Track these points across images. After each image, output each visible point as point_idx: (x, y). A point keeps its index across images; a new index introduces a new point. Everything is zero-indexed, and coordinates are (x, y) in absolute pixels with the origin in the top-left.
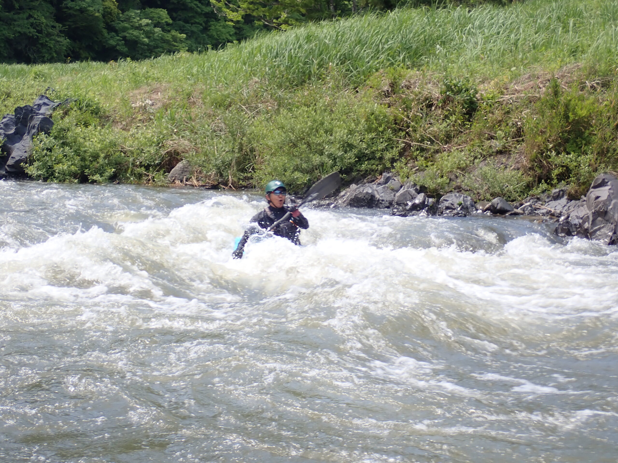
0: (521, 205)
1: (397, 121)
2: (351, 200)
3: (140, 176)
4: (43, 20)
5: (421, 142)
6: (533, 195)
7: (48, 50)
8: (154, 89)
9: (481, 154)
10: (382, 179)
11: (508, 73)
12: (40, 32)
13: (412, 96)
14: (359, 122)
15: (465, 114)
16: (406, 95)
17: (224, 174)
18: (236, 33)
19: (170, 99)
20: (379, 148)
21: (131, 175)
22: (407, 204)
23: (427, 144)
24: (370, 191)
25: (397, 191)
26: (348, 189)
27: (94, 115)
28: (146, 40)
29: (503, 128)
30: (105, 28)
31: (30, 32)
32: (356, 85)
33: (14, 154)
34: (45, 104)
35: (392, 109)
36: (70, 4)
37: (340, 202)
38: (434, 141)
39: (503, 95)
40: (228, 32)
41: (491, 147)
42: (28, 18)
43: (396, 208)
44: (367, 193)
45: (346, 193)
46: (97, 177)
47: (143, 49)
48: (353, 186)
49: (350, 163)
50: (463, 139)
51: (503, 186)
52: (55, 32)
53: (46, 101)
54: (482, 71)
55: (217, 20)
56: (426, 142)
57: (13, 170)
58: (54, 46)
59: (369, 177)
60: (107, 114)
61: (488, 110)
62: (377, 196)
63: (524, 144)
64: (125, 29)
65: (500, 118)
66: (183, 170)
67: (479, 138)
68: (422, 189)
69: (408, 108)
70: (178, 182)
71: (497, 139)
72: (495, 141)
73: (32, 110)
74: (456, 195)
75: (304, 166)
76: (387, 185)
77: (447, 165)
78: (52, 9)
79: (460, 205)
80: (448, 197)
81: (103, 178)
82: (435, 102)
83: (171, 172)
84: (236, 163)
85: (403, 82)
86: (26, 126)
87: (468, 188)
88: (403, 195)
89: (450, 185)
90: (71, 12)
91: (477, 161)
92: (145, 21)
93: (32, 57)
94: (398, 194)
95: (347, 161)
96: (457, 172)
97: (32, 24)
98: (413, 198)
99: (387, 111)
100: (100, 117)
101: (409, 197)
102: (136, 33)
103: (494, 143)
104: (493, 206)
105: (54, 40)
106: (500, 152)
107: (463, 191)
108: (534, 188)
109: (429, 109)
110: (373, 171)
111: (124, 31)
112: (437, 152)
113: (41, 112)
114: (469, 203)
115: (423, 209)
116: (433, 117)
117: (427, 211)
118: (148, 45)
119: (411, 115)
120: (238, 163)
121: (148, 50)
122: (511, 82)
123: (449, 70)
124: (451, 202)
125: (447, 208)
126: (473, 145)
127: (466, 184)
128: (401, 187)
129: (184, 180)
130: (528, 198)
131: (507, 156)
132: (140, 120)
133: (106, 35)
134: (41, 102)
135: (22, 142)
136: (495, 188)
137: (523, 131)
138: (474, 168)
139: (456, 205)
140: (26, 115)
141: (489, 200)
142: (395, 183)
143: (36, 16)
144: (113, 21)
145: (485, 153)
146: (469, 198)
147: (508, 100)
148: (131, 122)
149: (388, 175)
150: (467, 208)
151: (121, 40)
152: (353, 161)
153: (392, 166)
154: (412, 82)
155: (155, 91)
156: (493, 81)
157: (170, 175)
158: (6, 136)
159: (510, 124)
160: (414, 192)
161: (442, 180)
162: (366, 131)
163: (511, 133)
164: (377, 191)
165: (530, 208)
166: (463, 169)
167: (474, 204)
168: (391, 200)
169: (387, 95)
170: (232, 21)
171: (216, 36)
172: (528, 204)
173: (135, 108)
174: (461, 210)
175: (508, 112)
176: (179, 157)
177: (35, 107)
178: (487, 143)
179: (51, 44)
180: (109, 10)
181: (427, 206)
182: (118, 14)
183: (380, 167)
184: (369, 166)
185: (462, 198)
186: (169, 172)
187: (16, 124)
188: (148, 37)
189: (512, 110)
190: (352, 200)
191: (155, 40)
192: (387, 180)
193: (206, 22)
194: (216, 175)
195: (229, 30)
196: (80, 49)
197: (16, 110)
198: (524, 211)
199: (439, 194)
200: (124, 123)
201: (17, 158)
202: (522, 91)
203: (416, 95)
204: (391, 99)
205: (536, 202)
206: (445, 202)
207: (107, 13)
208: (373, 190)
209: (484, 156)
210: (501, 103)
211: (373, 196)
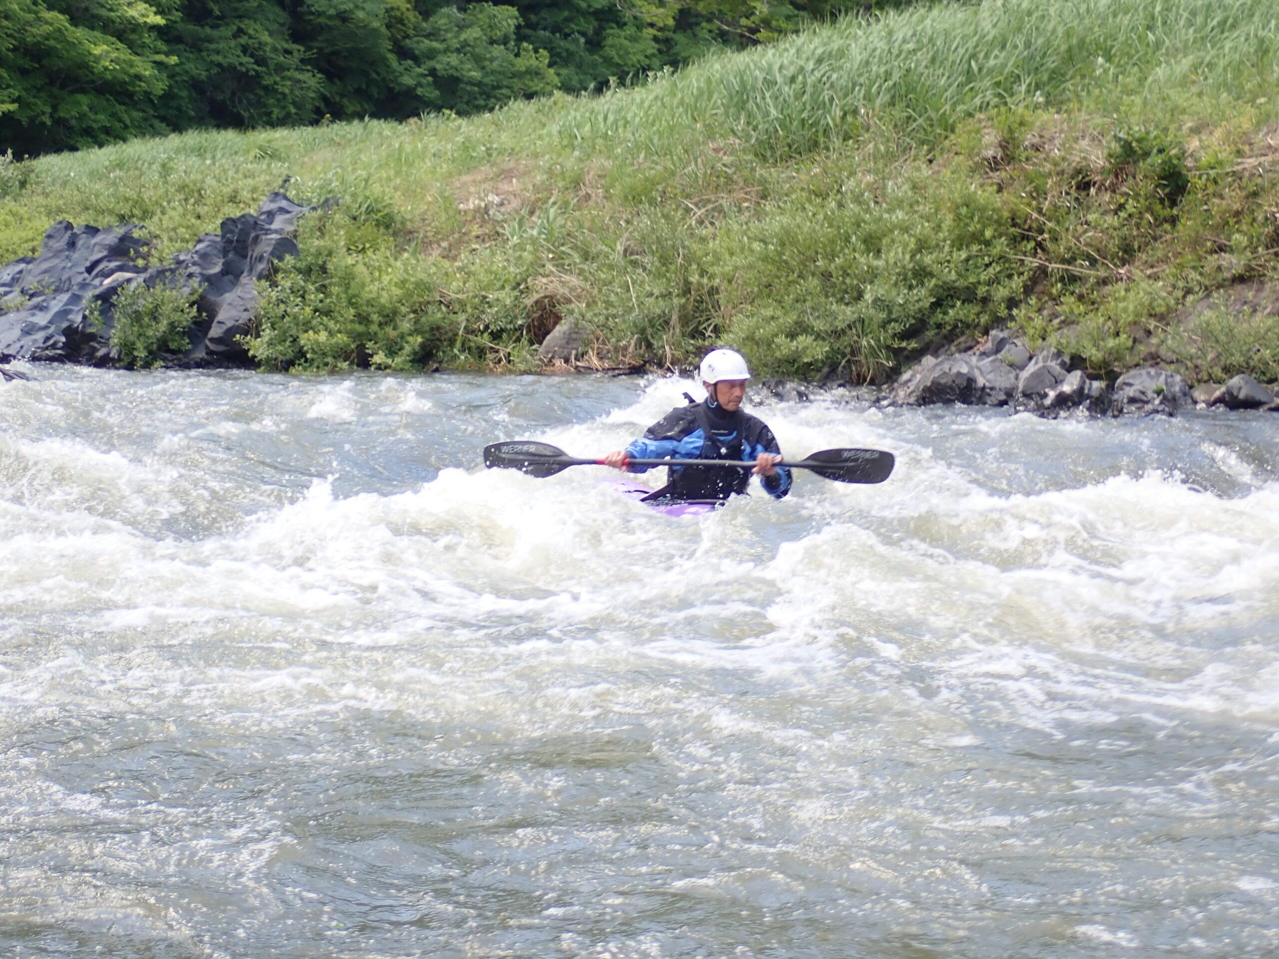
1: (1018, 221)
2: (924, 390)
3: (481, 352)
4: (266, 38)
5: (1069, 263)
7: (278, 100)
8: (504, 171)
9: (1200, 284)
10: (987, 344)
11: (1250, 110)
12: (261, 62)
13: (1048, 167)
15: (1161, 199)
16: (1035, 164)
17: (656, 344)
18: (659, 52)
19: (536, 189)
20: (983, 278)
21: (463, 350)
22: (1046, 395)
23: (1081, 268)
24: (965, 370)
25: (1022, 368)
26: (917, 368)
27: (382, 230)
28: (475, 74)
29: (1245, 228)
30: (392, 52)
31: (241, 64)
32: (925, 148)
33: (220, 317)
34: (282, 210)
35: (1006, 195)
37: (901, 393)
38: (1096, 260)
39: (1242, 157)
40: (643, 51)
41: (1219, 268)
42: (235, 36)
43: (1022, 404)
44: (959, 374)
45: (913, 376)
47: (470, 93)
48: (928, 360)
49: (920, 310)
50: (1160, 254)
51: (1249, 350)
52: (293, 61)
53: (284, 204)
54: (1193, 109)
55: (621, 24)
56: (1080, 261)
57: (221, 349)
58: (292, 91)
59: (962, 339)
60: (409, 225)
61: (1210, 190)
62: (981, 382)
64: (431, 54)
65: (1236, 207)
66: (570, 339)
67: (1194, 250)
68: (1076, 362)
69: (1039, 192)
70: (559, 363)
71: (1232, 251)
72: (1227, 256)
73: (256, 223)
74: (1149, 373)
76: (999, 356)
77: (1125, 310)
78: (283, 16)
79: (1159, 392)
80: (1134, 377)
81: (399, 359)
82: (1097, 178)
83: (545, 343)
84: (680, 318)
85: (1029, 138)
86: (246, 257)
87: (1174, 357)
88: (1035, 375)
89: (1135, 351)
90: (322, 20)
91: (1190, 298)
93: (246, 115)
94: (1025, 374)
95: (913, 308)
96: (1149, 324)
97: (245, 49)
98: (1058, 382)
99: (996, 199)
100: (395, 234)
101: (1049, 379)
102: (453, 61)
103: (1226, 259)
104: (1229, 392)
105: (290, 79)
106: (1240, 279)
107: (1163, 364)
109: (1084, 193)
110: (969, 326)
111: (431, 58)
112: (1104, 282)
113: (274, 226)
114: (1177, 389)
115: (1080, 403)
116: (1094, 209)
117: (1088, 409)
118: (479, 84)
119: (1046, 205)
120: (684, 320)
121: (480, 94)
122: (1257, 130)
123: (1122, 108)
124: (1140, 387)
125: (1132, 400)
126: (1181, 266)
127: (1169, 349)
128: (1031, 358)
129: (573, 357)
131: (1256, 286)
132: (477, 237)
133: (395, 65)
134: (274, 206)
135: (238, 291)
136: (1232, 355)
138: (1186, 315)
139: (1150, 394)
140: (244, 233)
141: (1219, 382)
142: (1014, 352)
143: (251, 32)
144: (408, 37)
145: (1207, 283)
146: (1178, 378)
147: (1255, 167)
148: (460, 242)
149: (1001, 335)
150: (1174, 399)
151: (425, 76)
152: (925, 304)
153: (1010, 314)
154: (1047, 134)
155: (507, 175)
156: (1219, 130)
157: (543, 348)
158: (207, 278)
159: (1260, 218)
160: (1058, 368)
161: (1117, 341)
162: (953, 244)
163: (1263, 238)
164: (979, 368)
166: (1161, 318)
167: (1188, 392)
168: (1008, 385)
169: (994, 165)
170: (653, 25)
171: (617, 59)
173: (466, 212)
174: (1161, 403)
175: (1255, 194)
176: (558, 313)
177: (263, 217)
178: (1213, 260)
179: (285, 88)
180: (398, 14)
181: (1089, 397)
182: (416, 21)
183: (984, 319)
185: (1163, 378)
186: (540, 343)
187: (225, 253)
188: (481, 68)
189: (1263, 189)
190: (927, 390)
191: (494, 71)
192: (999, 346)
193: (598, 31)
194: (638, 345)
195: (643, 44)
196: (342, 96)
197: (223, 225)
199: (1112, 371)
200: (445, 244)
201: (229, 324)
203: (1056, 164)
204: (1004, 174)
206: (1127, 389)
207: (394, 21)
208: (971, 368)
209: (1207, 289)
210: (1237, 176)
211: (971, 381)
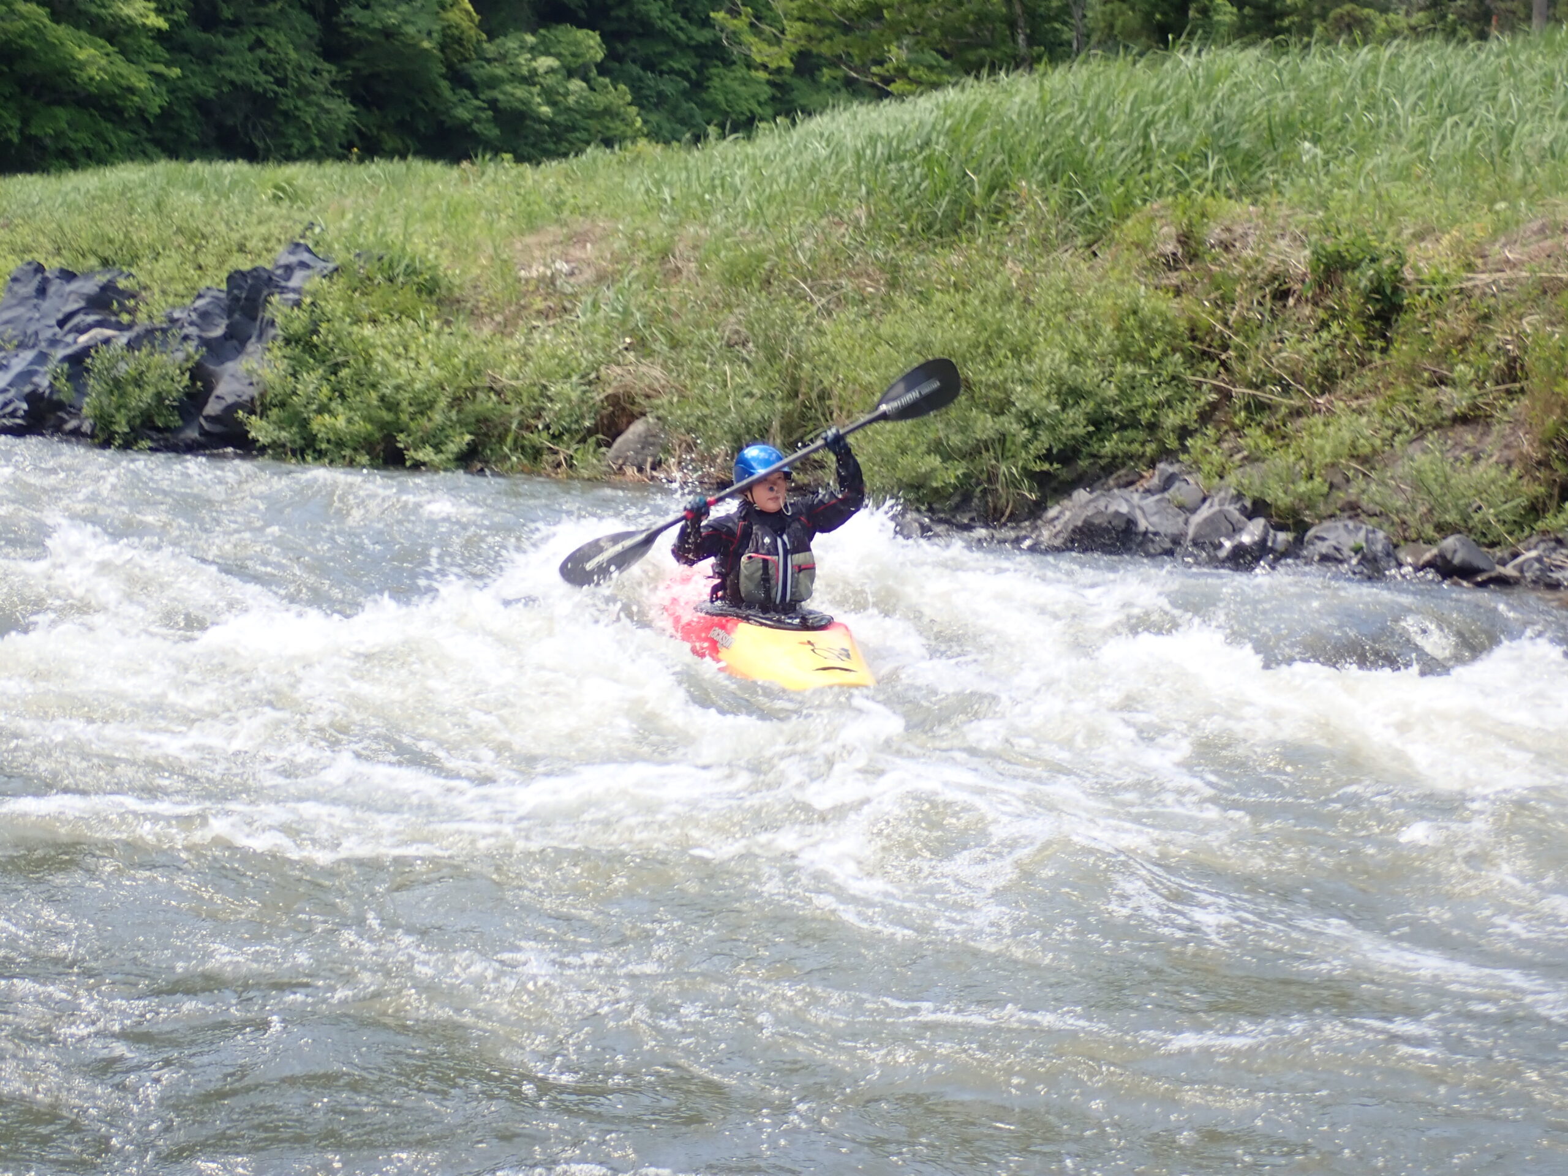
0: (1515, 555)
1: (1199, 334)
2: (1073, 531)
3: (536, 454)
4: (291, 54)
5: (1257, 388)
6: (1545, 532)
7: (300, 130)
8: (576, 234)
9: (1413, 423)
10: (1153, 479)
11: (1487, 217)
12: (281, 82)
13: (1238, 269)
14: (1099, 333)
15: (1371, 318)
16: (1222, 265)
18: (773, 98)
19: (616, 259)
20: (1150, 399)
21: (514, 450)
22: (1221, 546)
23: (1271, 394)
24: (1124, 509)
25: (1193, 510)
26: (1066, 503)
27: (424, 296)
28: (545, 110)
29: (1471, 358)
30: (444, 76)
31: (258, 83)
32: (1091, 237)
33: (221, 389)
34: (303, 265)
35: (1186, 301)
36: (358, 15)
37: (1046, 534)
38: (1289, 386)
39: (1473, 271)
40: (755, 96)
41: (1438, 405)
42: (252, 48)
43: (1191, 555)
44: (1117, 514)
45: (1061, 513)
46: (426, 454)
47: (538, 133)
48: (1081, 495)
49: (1074, 437)
50: (1367, 382)
51: (1468, 506)
52: (319, 84)
53: (306, 257)
54: (1417, 210)
55: (728, 63)
56: (1270, 387)
57: (217, 429)
58: (316, 120)
59: (1122, 472)
60: (457, 293)
61: (1432, 309)
62: (1143, 525)
63: (1525, 401)
64: (493, 82)
65: (1463, 332)
66: (646, 441)
67: (1409, 380)
68: (1259, 508)
69: (1225, 301)
70: (631, 471)
71: (1454, 384)
72: (1448, 390)
73: (270, 279)
74: (1345, 526)
75: (956, 440)
76: (1167, 495)
77: (1322, 449)
78: (314, 27)
79: (1357, 550)
80: (1328, 530)
81: (442, 456)
82: (1297, 287)
83: (615, 445)
84: (782, 425)
85: (1215, 234)
86: (254, 319)
87: (1378, 509)
88: (1209, 521)
89: (1331, 499)
90: (361, 34)
91: (1399, 438)
92: (545, 62)
93: (260, 144)
94: (1197, 519)
95: (1065, 432)
96: (1349, 468)
97: (262, 64)
98: (1236, 530)
99: (1171, 306)
100: (439, 302)
101: (1225, 527)
102: (520, 92)
103: (1446, 394)
104: (1442, 556)
105: (316, 105)
106: (1462, 420)
107: (1363, 517)
108: (1549, 515)
109: (1280, 304)
110: (1131, 457)
111: (492, 87)
112: (1297, 413)
113: (291, 284)
114: (1379, 547)
115: (1261, 559)
116: (1291, 324)
117: (1271, 565)
118: (551, 123)
119: (1233, 316)
120: (787, 428)
121: (550, 135)
122: (1494, 241)
123: (1332, 204)
124: (1333, 543)
125: (1324, 558)
126: (1392, 399)
127: (1372, 500)
128: (1204, 500)
129: (648, 467)
130: (1534, 540)
131: (1480, 429)
132: (539, 312)
133: (447, 93)
134: (293, 259)
135: (243, 360)
136: (1447, 510)
137: (1522, 366)
138: (1394, 459)
139: (1347, 552)
140: (255, 289)
141: (1430, 542)
142: (1185, 490)
143: (271, 44)
144: (466, 60)
145: (1422, 421)
146: (1381, 535)
147: (1488, 285)
148: (518, 315)
149: (1171, 469)
150: (1375, 560)
151: (484, 109)
152: (1080, 431)
153: (1183, 445)
154: (1238, 230)
155: (579, 239)
156: (1447, 237)
157: (611, 453)
158: (205, 342)
159: (1491, 347)
160: (1237, 514)
161: (1310, 485)
162: (1116, 354)
163: (1492, 371)
164: (1141, 508)
165: (1537, 565)
166: (1364, 460)
167: (1392, 552)
168: (1175, 531)
169: (1172, 264)
170: (765, 67)
171: (724, 106)
172: (1533, 554)
173: (527, 281)
174: (1359, 563)
175: (1486, 318)
176: (636, 409)
177: (279, 272)
178: (1429, 395)
179: (308, 116)
180: (456, 32)
181: (1272, 550)
182: (479, 42)
183: (1150, 449)
184: (1124, 446)
185: (1362, 533)
186: (609, 445)
187: (229, 312)
188: (553, 104)
189: (1496, 312)
190: (1076, 530)
191: (569, 109)
192: (1169, 481)
193: (700, 69)
195: (754, 89)
196: (381, 128)
197: (230, 279)
198: (1521, 571)
199: (1302, 521)
200: (499, 318)
201: (230, 400)
202: (1523, 263)
203: (1248, 268)
204: (1183, 275)
205: (1554, 550)
206: (1319, 543)
207: (451, 41)
208: (1132, 507)
209: (1421, 427)
210: (1466, 294)
211: (1131, 522)
